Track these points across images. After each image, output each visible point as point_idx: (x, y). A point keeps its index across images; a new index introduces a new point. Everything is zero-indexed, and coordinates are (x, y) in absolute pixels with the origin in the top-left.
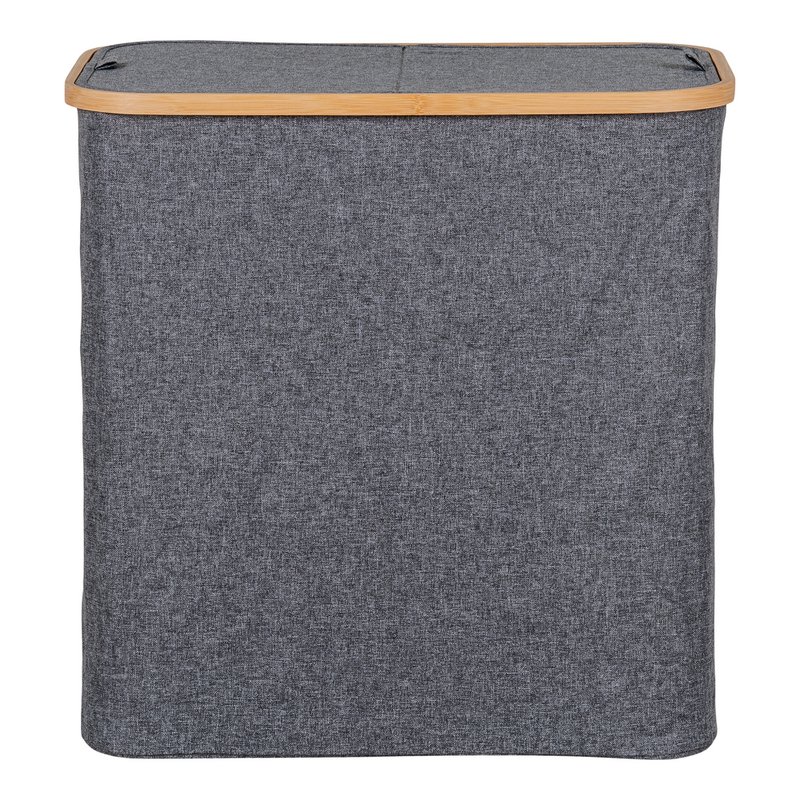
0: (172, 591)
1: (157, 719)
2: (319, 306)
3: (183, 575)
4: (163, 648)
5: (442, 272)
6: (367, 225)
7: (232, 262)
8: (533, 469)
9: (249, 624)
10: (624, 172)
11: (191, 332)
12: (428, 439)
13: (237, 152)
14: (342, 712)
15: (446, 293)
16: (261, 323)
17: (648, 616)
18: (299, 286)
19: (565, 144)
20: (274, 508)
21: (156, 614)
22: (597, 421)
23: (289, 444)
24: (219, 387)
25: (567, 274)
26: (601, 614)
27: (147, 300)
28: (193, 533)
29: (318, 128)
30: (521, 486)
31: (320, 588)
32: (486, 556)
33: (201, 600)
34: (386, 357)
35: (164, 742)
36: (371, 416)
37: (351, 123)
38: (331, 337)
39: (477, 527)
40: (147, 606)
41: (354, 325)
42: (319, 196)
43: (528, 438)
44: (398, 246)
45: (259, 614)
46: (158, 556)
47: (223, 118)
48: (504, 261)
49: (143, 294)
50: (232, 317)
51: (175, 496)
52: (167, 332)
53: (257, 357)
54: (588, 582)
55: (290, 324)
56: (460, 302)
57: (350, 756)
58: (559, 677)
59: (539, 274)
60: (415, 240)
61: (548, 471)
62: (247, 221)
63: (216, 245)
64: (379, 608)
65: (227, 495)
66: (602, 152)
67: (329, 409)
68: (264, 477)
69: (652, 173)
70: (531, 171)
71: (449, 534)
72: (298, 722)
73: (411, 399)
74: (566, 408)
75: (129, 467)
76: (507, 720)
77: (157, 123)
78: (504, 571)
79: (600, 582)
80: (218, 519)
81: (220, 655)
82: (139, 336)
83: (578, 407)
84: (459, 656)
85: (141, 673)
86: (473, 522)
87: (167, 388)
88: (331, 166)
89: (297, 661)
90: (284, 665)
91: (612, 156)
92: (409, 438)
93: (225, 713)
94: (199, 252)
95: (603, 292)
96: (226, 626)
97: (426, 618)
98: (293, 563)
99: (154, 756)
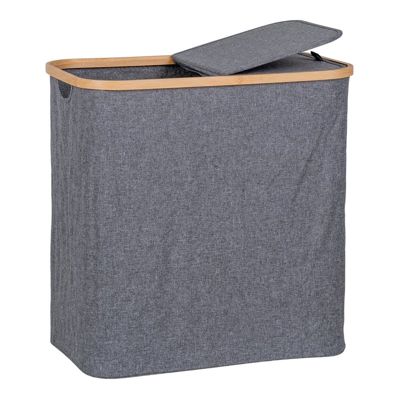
0: (134, 302)
1: (126, 360)
2: (197, 170)
3: (138, 294)
4: (129, 328)
5: (247, 152)
6: (217, 133)
7: (161, 153)
8: (283, 235)
9: (166, 313)
10: (320, 105)
11: (142, 185)
12: (241, 225)
13: (163, 104)
14: (205, 349)
15: (249, 161)
16: (172, 180)
17: (327, 295)
18: (188, 162)
19: (297, 94)
20: (177, 261)
21: (126, 313)
22: (308, 213)
23: (184, 232)
24: (154, 209)
25: (297, 150)
26: (310, 295)
27: (123, 172)
28: (143, 275)
29: (197, 92)
30: (278, 242)
31: (196, 295)
32: (264, 274)
33: (146, 305)
34: (224, 191)
35: (129, 370)
36: (218, 217)
37: (210, 89)
38: (201, 184)
39: (261, 262)
40: (121, 310)
41: (211, 178)
42: (197, 122)
43: (282, 222)
44: (229, 142)
45: (170, 308)
46: (127, 286)
47: (157, 90)
48: (272, 146)
49: (121, 170)
50: (160, 178)
51: (135, 259)
52: (132, 186)
53: (170, 194)
54: (304, 283)
55: (184, 179)
56: (254, 165)
57: (208, 368)
58: (293, 325)
59: (286, 150)
60: (236, 139)
61: (289, 235)
62: (167, 135)
63: (153, 146)
64: (220, 301)
65: (158, 257)
66: (312, 97)
67: (200, 215)
68: (172, 247)
69: (330, 105)
70: (283, 107)
71: (249, 266)
72: (186, 355)
73: (234, 208)
74: (296, 208)
75: (114, 248)
76: (272, 345)
77: (128, 94)
78: (271, 281)
79: (309, 282)
80: (154, 268)
81: (154, 328)
82: (119, 189)
83: (301, 207)
84: (253, 319)
85: (119, 340)
86: (259, 260)
87: (131, 211)
88: (202, 109)
89: (187, 328)
90: (181, 330)
91: (316, 99)
92: (233, 225)
93: (156, 354)
94: (146, 149)
95: (311, 157)
96: (157, 315)
97: (240, 304)
98: (185, 285)
99: (125, 377)
